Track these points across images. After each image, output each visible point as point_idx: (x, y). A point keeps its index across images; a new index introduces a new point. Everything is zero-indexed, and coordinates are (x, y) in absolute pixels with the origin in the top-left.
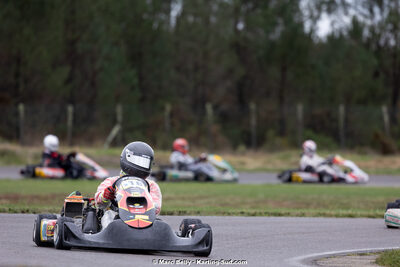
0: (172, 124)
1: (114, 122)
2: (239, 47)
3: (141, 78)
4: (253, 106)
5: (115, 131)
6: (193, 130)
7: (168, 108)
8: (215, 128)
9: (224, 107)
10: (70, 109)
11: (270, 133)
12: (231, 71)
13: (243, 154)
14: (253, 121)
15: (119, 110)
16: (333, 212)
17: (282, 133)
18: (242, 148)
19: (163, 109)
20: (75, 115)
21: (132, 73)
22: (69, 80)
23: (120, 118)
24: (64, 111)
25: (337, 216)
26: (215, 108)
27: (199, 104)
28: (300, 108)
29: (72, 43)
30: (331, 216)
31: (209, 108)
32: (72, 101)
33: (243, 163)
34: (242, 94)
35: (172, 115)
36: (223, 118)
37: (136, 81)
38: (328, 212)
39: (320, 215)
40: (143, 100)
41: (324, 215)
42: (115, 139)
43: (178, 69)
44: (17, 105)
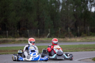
0: (61, 32)
1: (48, 33)
2: (75, 15)
3: (54, 23)
4: (78, 28)
5: (49, 34)
6: (66, 33)
7: (60, 29)
8: (70, 33)
9: (72, 28)
10: (39, 30)
11: (82, 33)
12: (73, 20)
13: (76, 38)
14: (78, 31)
15: (49, 30)
16: (88, 50)
17: (85, 33)
18: (76, 37)
19: (59, 29)
20: (40, 31)
21: (52, 22)
22: (38, 24)
23: (49, 32)
24: (37, 31)
25: (89, 51)
26: (70, 28)
27: (66, 28)
28: (88, 27)
29: (38, 16)
30: (88, 51)
31: (69, 28)
33: (76, 40)
34: (76, 25)
35: (61, 30)
36: (72, 30)
37: (53, 24)
38: (87, 50)
39: (86, 51)
40: (54, 27)
41: (87, 51)
42: (49, 36)
43: (62, 20)
44: (27, 30)
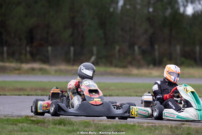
0: (120, 56)
1: (93, 55)
2: (150, 20)
3: (105, 34)
4: (156, 47)
5: (93, 58)
6: (129, 58)
7: (117, 48)
8: (139, 57)
9: (144, 47)
10: (72, 49)
11: (165, 59)
12: (146, 31)
13: (152, 69)
14: (157, 54)
15: (95, 49)
17: (170, 59)
18: (151, 66)
19: (115, 48)
20: (75, 51)
21: (101, 32)
22: (72, 35)
23: (95, 52)
24: (69, 50)
26: (139, 48)
27: (132, 46)
28: (178, 48)
29: (73, 18)
31: (136, 48)
32: (73, 45)
33: (151, 73)
34: (152, 41)
35: (119, 51)
36: (143, 52)
37: (102, 36)
40: (106, 44)
43: (122, 30)
44: (47, 46)
